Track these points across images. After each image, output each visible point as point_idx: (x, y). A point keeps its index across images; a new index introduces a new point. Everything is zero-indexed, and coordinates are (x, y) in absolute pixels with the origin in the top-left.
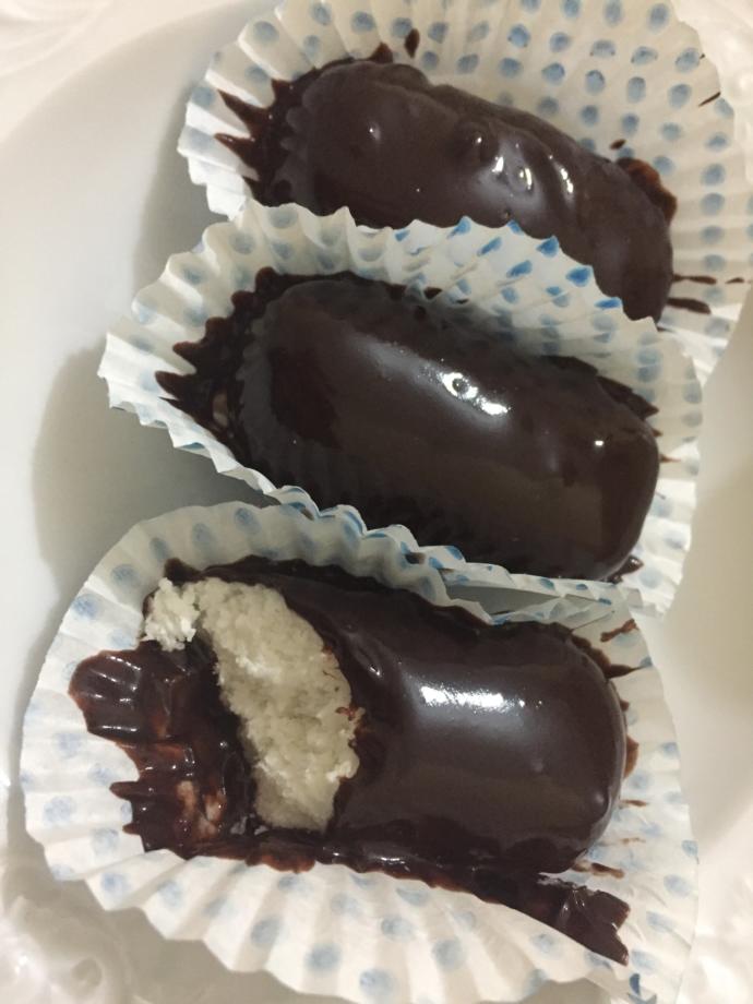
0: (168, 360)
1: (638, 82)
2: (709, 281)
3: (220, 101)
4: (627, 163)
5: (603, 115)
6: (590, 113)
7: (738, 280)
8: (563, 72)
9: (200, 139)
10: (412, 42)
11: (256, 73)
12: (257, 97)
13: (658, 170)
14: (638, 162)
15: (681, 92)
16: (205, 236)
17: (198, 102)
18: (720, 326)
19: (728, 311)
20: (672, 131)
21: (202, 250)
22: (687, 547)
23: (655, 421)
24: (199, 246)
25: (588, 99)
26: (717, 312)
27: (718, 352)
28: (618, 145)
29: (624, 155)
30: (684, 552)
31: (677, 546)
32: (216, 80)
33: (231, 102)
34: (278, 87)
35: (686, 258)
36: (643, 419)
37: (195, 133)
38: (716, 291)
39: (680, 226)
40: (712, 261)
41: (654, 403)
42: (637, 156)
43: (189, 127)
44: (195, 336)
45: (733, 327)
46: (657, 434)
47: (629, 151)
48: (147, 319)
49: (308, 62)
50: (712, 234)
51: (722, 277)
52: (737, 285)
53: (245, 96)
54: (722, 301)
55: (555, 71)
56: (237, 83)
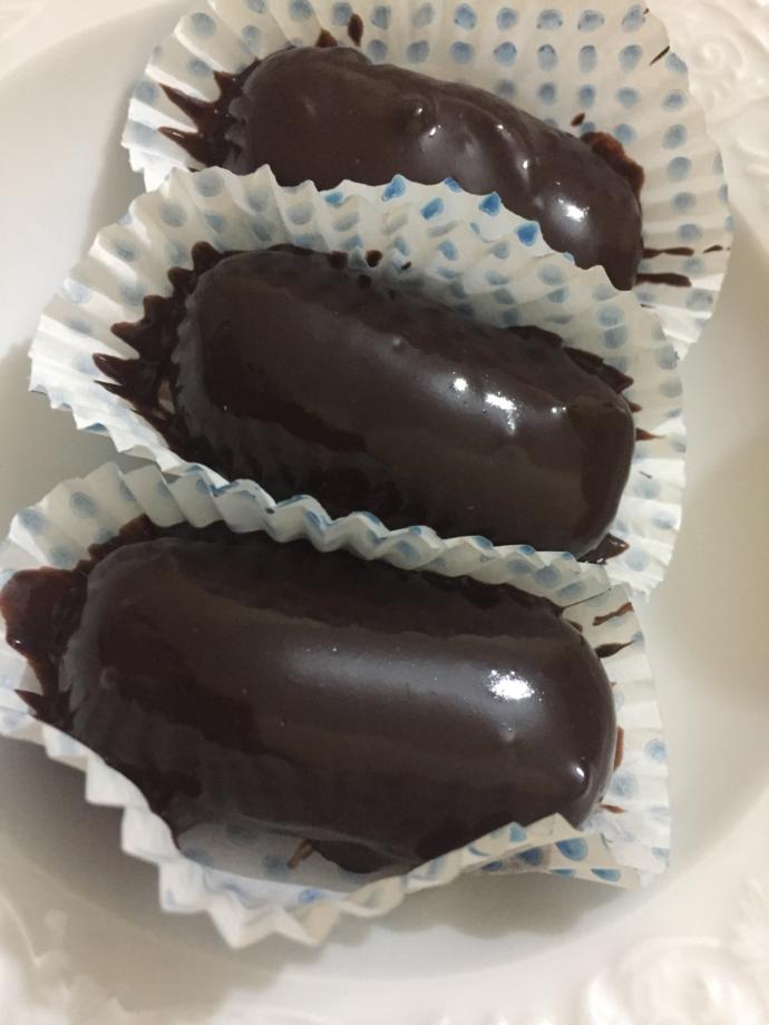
0: (107, 343)
1: (589, 50)
2: (686, 252)
3: (163, 96)
4: (590, 137)
5: (560, 91)
6: (547, 91)
7: (717, 248)
8: (515, 50)
9: (143, 132)
10: (355, 28)
11: (197, 66)
12: (202, 91)
13: (621, 141)
14: (600, 135)
15: (632, 52)
16: (132, 208)
17: (141, 98)
18: (702, 298)
19: (709, 282)
20: (628, 96)
21: (130, 222)
22: (677, 527)
23: (633, 394)
24: (126, 217)
25: (544, 77)
26: (697, 283)
27: (701, 323)
28: (578, 120)
29: (586, 131)
30: (674, 531)
31: (667, 526)
32: (157, 74)
33: (174, 95)
34: (222, 79)
35: (658, 229)
36: (619, 392)
37: (139, 127)
38: (695, 262)
39: (650, 196)
40: (688, 231)
41: (628, 373)
42: (598, 129)
43: (132, 121)
44: (134, 316)
45: (716, 297)
46: (635, 408)
47: (591, 125)
48: (81, 298)
49: (249, 53)
50: (683, 201)
51: (699, 246)
52: (715, 253)
53: (188, 90)
54: (702, 272)
55: (506, 51)
56: (179, 77)
